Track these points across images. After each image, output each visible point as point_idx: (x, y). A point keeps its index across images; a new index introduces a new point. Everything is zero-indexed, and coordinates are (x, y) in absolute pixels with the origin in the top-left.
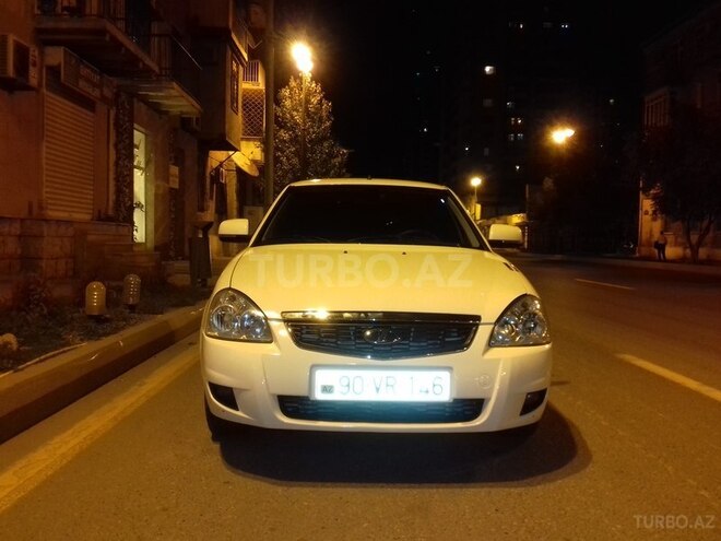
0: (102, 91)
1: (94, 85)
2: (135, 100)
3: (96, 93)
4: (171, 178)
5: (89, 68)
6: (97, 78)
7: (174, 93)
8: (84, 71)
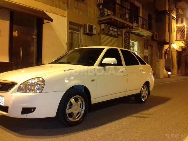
0: (118, 33)
1: (115, 32)
2: (130, 34)
3: (116, 33)
4: (145, 53)
5: (113, 28)
6: (116, 30)
7: (140, 31)
8: (111, 29)
